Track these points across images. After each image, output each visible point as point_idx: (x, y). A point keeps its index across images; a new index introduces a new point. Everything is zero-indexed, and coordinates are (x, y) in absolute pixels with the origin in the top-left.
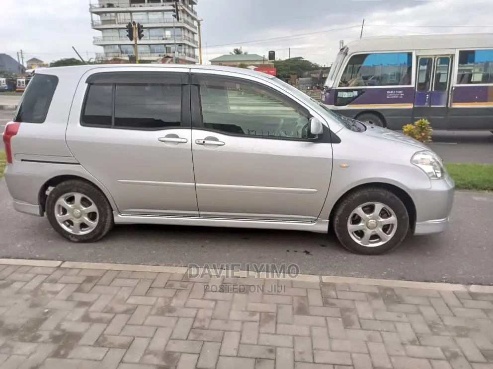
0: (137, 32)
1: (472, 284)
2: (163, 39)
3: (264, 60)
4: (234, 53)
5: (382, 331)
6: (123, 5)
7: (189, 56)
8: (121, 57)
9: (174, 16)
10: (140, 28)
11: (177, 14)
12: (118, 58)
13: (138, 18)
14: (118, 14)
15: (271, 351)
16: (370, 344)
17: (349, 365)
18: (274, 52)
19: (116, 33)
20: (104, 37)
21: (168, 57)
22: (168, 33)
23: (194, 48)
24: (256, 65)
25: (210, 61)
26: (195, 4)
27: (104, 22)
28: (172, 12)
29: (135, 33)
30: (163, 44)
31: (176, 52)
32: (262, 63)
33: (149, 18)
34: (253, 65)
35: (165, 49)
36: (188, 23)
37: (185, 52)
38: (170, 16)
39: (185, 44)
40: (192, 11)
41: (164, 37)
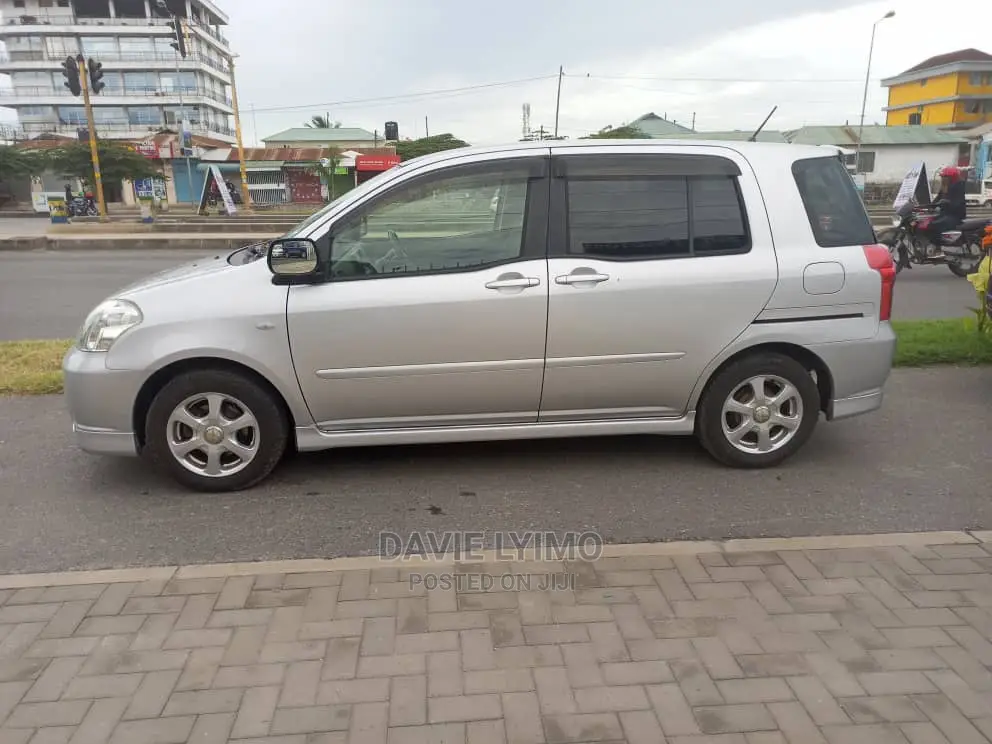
0: (89, 80)
1: (729, 538)
2: (157, 95)
3: (376, 141)
4: (314, 126)
5: (563, 643)
6: (58, 20)
7: (217, 130)
8: (61, 132)
9: (174, 46)
10: (96, 71)
11: (182, 43)
12: (53, 133)
13: (95, 49)
14: (48, 39)
15: (341, 714)
16: (539, 672)
17: (496, 719)
18: (396, 124)
19: (45, 81)
20: (15, 88)
21: (169, 132)
22: (167, 82)
23: (225, 114)
24: (360, 150)
25: (263, 141)
26: (223, 23)
27: (15, 55)
28: (171, 40)
29: (84, 80)
30: (157, 105)
31: (184, 121)
32: (372, 146)
33: (123, 49)
34: (355, 150)
35: (162, 113)
36: (210, 63)
37: (207, 124)
38: (165, 46)
39: (205, 106)
40: (218, 37)
41: (158, 91)
